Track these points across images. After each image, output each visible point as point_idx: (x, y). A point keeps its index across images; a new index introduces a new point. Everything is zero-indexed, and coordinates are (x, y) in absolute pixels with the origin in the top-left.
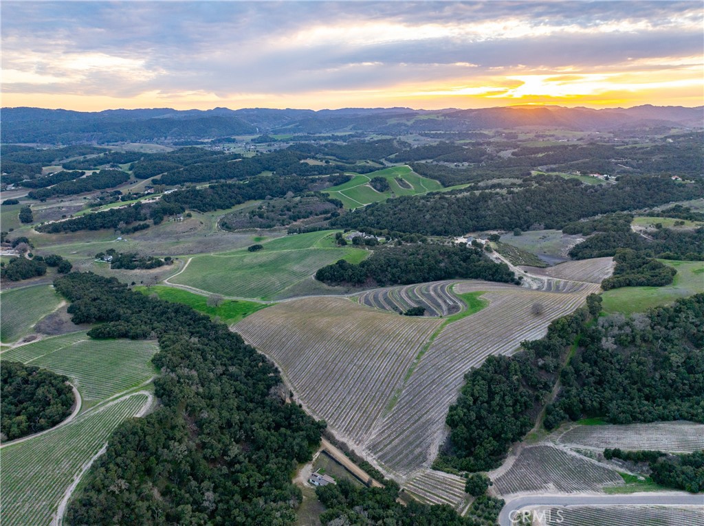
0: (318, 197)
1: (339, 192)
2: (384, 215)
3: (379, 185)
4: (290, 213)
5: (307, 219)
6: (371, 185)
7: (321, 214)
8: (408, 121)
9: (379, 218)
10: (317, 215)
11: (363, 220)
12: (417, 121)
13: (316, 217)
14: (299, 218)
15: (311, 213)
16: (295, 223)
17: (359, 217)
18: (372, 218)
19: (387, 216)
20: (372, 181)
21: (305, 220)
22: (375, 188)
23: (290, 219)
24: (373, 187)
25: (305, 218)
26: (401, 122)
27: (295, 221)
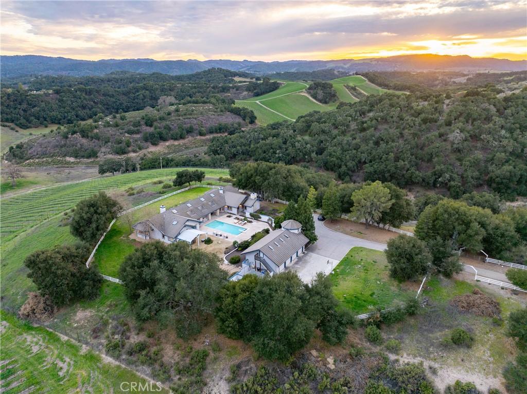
0: (214, 104)
1: (258, 102)
2: (335, 132)
3: (320, 93)
4: (150, 130)
5: (181, 142)
6: (309, 93)
7: (211, 132)
8: (344, 64)
9: (323, 137)
10: (201, 134)
11: (285, 143)
12: (354, 64)
13: (199, 137)
14: (165, 140)
15: (190, 131)
16: (153, 149)
17: (276, 136)
18: (307, 138)
19: (344, 133)
20: (310, 88)
21: (176, 143)
22: (315, 98)
23: (146, 140)
24: (311, 96)
25: (176, 139)
26: (339, 65)
27: (155, 144)
